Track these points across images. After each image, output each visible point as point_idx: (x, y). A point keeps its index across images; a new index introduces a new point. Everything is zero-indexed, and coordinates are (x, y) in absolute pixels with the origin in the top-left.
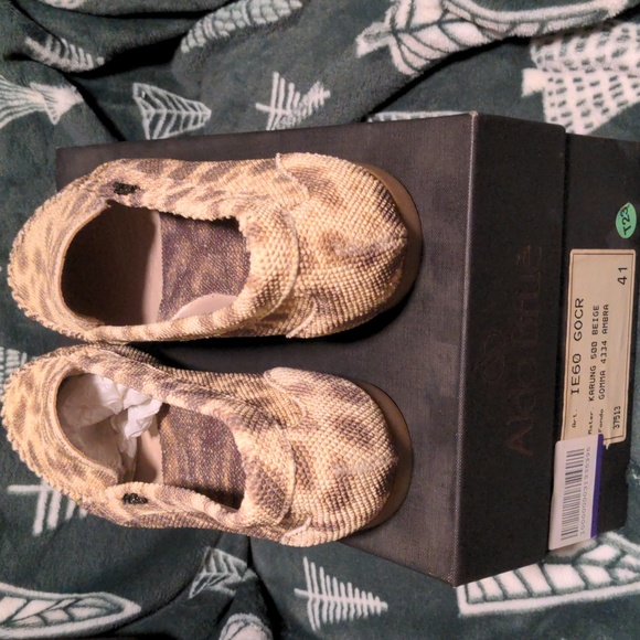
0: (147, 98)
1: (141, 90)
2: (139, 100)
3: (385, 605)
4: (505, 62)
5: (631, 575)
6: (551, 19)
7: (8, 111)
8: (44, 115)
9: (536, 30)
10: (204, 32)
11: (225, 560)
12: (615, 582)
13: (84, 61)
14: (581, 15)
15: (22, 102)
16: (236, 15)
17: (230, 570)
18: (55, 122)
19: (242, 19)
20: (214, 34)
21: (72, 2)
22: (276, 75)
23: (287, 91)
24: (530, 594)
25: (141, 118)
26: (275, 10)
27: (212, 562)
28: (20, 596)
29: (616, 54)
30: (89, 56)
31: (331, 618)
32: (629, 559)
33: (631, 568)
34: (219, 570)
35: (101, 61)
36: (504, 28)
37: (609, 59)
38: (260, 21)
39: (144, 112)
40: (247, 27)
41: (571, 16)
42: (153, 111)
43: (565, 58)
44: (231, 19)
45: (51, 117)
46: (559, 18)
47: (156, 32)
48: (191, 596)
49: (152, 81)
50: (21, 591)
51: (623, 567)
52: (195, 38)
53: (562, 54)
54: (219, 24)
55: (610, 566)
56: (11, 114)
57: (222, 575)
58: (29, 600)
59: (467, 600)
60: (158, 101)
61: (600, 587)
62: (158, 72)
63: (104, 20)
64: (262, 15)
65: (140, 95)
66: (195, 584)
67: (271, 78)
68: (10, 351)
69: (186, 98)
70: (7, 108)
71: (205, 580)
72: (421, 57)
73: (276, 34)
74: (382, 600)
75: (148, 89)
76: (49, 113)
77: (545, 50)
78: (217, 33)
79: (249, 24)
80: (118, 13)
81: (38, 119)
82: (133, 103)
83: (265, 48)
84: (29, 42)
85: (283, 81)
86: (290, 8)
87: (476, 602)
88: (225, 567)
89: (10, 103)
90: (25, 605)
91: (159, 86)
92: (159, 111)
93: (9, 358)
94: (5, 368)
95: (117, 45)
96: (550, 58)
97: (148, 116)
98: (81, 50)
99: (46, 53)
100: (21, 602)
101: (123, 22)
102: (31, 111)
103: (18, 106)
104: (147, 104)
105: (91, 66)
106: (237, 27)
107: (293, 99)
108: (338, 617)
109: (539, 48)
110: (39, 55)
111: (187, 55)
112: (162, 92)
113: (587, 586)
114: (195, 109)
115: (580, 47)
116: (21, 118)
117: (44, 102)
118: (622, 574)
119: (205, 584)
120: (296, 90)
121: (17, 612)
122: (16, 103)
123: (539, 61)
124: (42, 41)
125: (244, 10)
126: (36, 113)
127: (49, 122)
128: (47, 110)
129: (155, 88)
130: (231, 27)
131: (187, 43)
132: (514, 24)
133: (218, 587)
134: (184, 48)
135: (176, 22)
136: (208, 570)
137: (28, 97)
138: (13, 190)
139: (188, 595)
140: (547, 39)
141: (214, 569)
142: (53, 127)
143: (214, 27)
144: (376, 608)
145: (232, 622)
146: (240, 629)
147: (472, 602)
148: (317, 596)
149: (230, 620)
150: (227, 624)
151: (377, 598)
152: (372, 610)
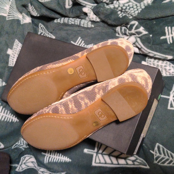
0: (41, 28)
1: (41, 25)
2: (40, 27)
3: (70, 160)
4: (139, 58)
5: (138, 164)
6: (157, 55)
7: (13, 16)
8: (20, 21)
9: (153, 55)
10: (64, 20)
11: (23, 141)
12: (134, 164)
13: (35, 14)
14: (163, 57)
15: (17, 16)
16: (76, 21)
17: (23, 144)
18: (22, 24)
19: (77, 23)
20: (67, 22)
21: (42, 1)
22: (80, 38)
23: (81, 42)
24: (112, 164)
25: (39, 31)
26: (87, 25)
27: (20, 141)
29: (165, 66)
30: (37, 13)
31: (52, 161)
32: (138, 161)
33: (138, 162)
34: (21, 144)
35: (38, 15)
36: (147, 52)
37: (163, 66)
38: (82, 25)
39: (40, 31)
40: (78, 25)
41: (161, 56)
42: (42, 31)
43: (154, 63)
44: (74, 22)
45: (21, 22)
46: (159, 56)
47: (53, 15)
48: (13, 148)
49: (43, 24)
51: (136, 162)
52: (60, 20)
53: (153, 62)
54: (70, 21)
55: (133, 161)
56: (13, 17)
57: (21, 145)
59: (95, 162)
60: (43, 29)
61: (131, 165)
62: (45, 23)
63: (45, 7)
64: (83, 24)
65: (40, 26)
66: (14, 145)
67: (78, 38)
69: (48, 31)
71: (17, 145)
73: (83, 29)
74: (70, 159)
75: (42, 26)
76: (21, 21)
77: (150, 60)
78: (68, 22)
79: (79, 24)
80: (49, 8)
81: (18, 21)
82: (38, 27)
83: (79, 31)
84: (30, 5)
85: (81, 40)
86: (91, 26)
87: (97, 163)
88: (22, 143)
91: (44, 26)
92: (43, 32)
95: (45, 14)
96: (150, 61)
97: (40, 32)
98: (36, 11)
99: (31, 8)
101: (49, 10)
102: (18, 19)
103: (15, 16)
104: (41, 29)
105: (36, 15)
106: (75, 24)
107: (83, 44)
108: (55, 161)
109: (149, 58)
110: (29, 8)
111: (55, 23)
112: (44, 28)
113: (127, 164)
114: (49, 35)
115: (158, 62)
116: (15, 19)
117: (22, 18)
118: (136, 163)
119: (17, 146)
120: (84, 43)
122: (15, 15)
123: (148, 61)
125: (79, 21)
126: (18, 20)
129: (43, 26)
130: (73, 23)
131: (57, 21)
132: (149, 53)
133: (21, 147)
134: (55, 21)
135: (58, 15)
136: (18, 143)
137: (18, 15)
138: (7, 35)
139: (12, 147)
140: (151, 57)
141: (19, 143)
142: (21, 25)
143: (68, 21)
144: (67, 161)
145: (27, 156)
146: (30, 158)
147: (96, 163)
148: (49, 155)
149: (25, 156)
150: (24, 157)
151: (69, 158)
152: (66, 161)
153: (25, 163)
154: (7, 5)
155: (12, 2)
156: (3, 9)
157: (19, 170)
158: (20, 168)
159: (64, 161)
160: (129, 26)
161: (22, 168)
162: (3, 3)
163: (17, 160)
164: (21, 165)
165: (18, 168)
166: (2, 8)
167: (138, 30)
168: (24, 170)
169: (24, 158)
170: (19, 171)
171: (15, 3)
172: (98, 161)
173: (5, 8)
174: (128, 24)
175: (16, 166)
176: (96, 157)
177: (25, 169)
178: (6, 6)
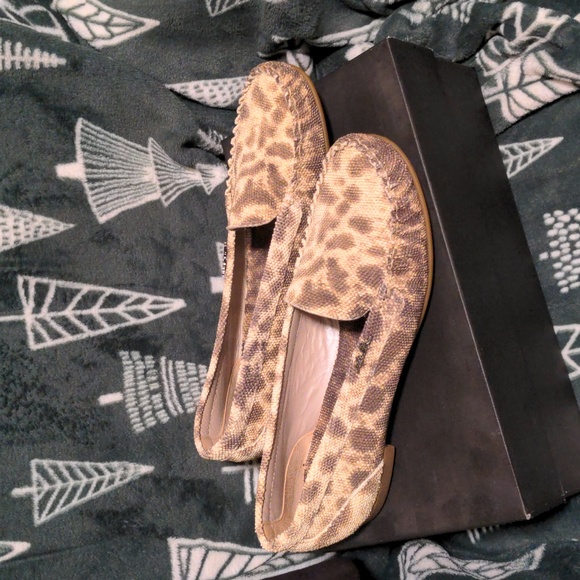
7: (178, 187)
8: (202, 188)
15: (185, 180)
18: (209, 193)
28: (245, 553)
45: (206, 189)
50: (245, 549)
56: (179, 189)
58: (252, 556)
68: (201, 366)
70: (177, 185)
72: (521, 107)
76: (205, 186)
81: (197, 192)
84: (200, 132)
89: (177, 182)
90: (250, 560)
93: (201, 371)
94: (200, 379)
99: (208, 139)
100: (247, 558)
103: (183, 183)
110: (204, 142)
117: (201, 178)
121: (246, 565)
122: (181, 181)
124: (206, 131)
126: (195, 187)
127: (205, 193)
128: (203, 184)
137: (189, 176)
138: (187, 245)
142: (208, 197)
145: (409, 547)
146: (420, 548)
153: (409, 569)
154: (145, 169)
155: (153, 152)
156: (142, 185)
160: (502, 28)
162: (133, 170)
166: (139, 184)
167: (533, 26)
169: (404, 557)
173: (146, 178)
178: (145, 173)
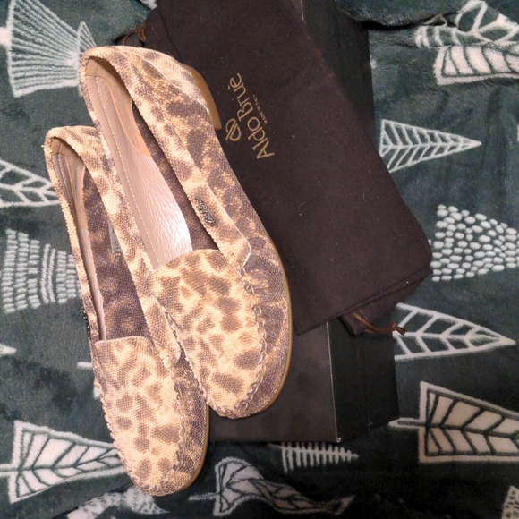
3: (356, 456)
24: (475, 453)
59: (426, 453)
87: (433, 455)
90: (86, 451)
144: (346, 458)
145: (230, 462)
146: (241, 469)
147: (430, 456)
148: (290, 450)
149: (225, 460)
150: (220, 463)
151: (349, 451)
152: (344, 458)
153: (229, 485)
154: (70, 52)
155: (81, 37)
156: (63, 68)
157: (221, 511)
158: (221, 503)
159: (337, 460)
160: (458, 19)
161: (227, 501)
162: (58, 51)
163: (207, 478)
164: (221, 493)
165: (217, 505)
166: (61, 67)
167: (490, 26)
168: (234, 507)
169: (222, 469)
170: (222, 514)
171: (92, 39)
172: (433, 448)
173: (69, 62)
174: (456, 13)
175: (211, 498)
176: (426, 436)
177: (236, 504)
178: (69, 57)
